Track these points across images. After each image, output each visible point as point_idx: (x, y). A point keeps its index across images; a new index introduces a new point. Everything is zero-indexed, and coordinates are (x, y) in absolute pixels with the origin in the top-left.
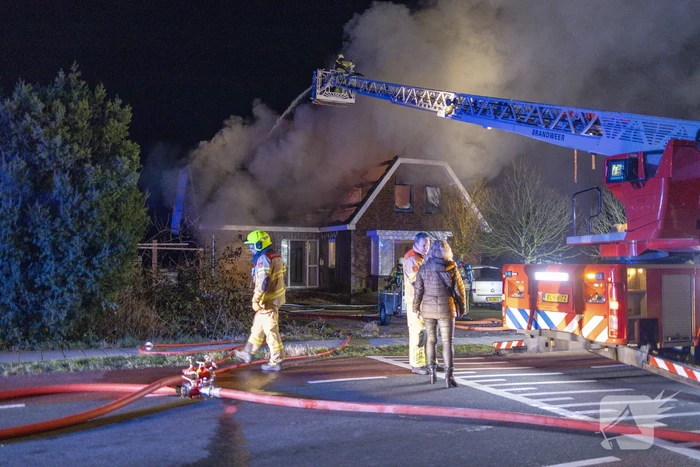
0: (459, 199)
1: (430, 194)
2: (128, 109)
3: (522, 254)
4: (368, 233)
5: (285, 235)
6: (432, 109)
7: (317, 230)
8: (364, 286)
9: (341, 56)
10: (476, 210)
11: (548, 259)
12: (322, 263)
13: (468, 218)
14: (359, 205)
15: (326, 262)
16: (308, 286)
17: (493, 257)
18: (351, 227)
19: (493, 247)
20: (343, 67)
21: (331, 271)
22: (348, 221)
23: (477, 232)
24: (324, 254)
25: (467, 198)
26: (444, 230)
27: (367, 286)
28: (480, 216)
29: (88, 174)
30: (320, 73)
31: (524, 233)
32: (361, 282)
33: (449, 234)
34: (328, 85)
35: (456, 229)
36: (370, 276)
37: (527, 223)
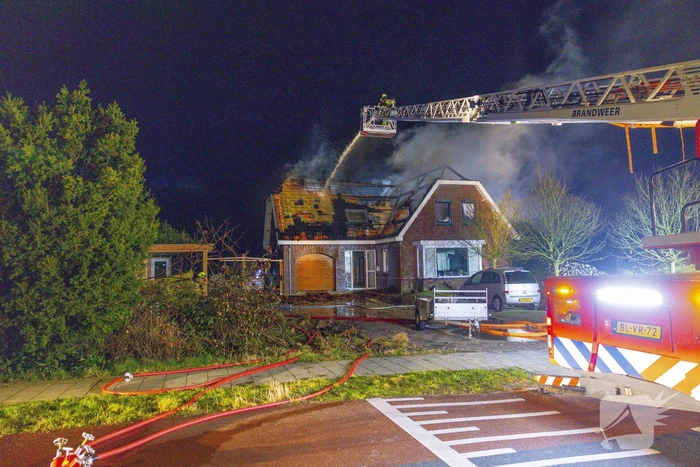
0: (490, 211)
1: (465, 209)
2: (134, 123)
3: (551, 258)
4: (414, 244)
5: (348, 247)
6: (458, 117)
7: (373, 242)
8: (412, 288)
9: (384, 95)
10: (506, 221)
11: (575, 261)
12: (378, 269)
13: (499, 227)
14: (405, 221)
15: (382, 268)
16: (367, 288)
17: (524, 261)
18: (400, 238)
19: (523, 252)
20: (386, 105)
21: (385, 275)
22: (396, 234)
23: (507, 239)
24: (379, 263)
25: (498, 210)
26: (477, 239)
27: (414, 288)
28: (510, 226)
29: (66, 186)
30: (366, 109)
31: (552, 239)
32: (409, 284)
33: (483, 242)
34: (373, 119)
35: (490, 238)
36: (417, 280)
37: (555, 229)
